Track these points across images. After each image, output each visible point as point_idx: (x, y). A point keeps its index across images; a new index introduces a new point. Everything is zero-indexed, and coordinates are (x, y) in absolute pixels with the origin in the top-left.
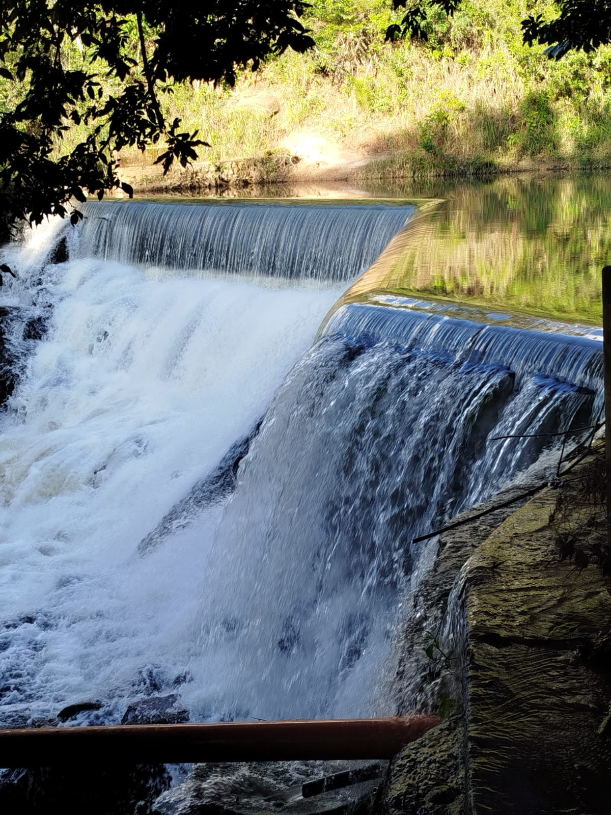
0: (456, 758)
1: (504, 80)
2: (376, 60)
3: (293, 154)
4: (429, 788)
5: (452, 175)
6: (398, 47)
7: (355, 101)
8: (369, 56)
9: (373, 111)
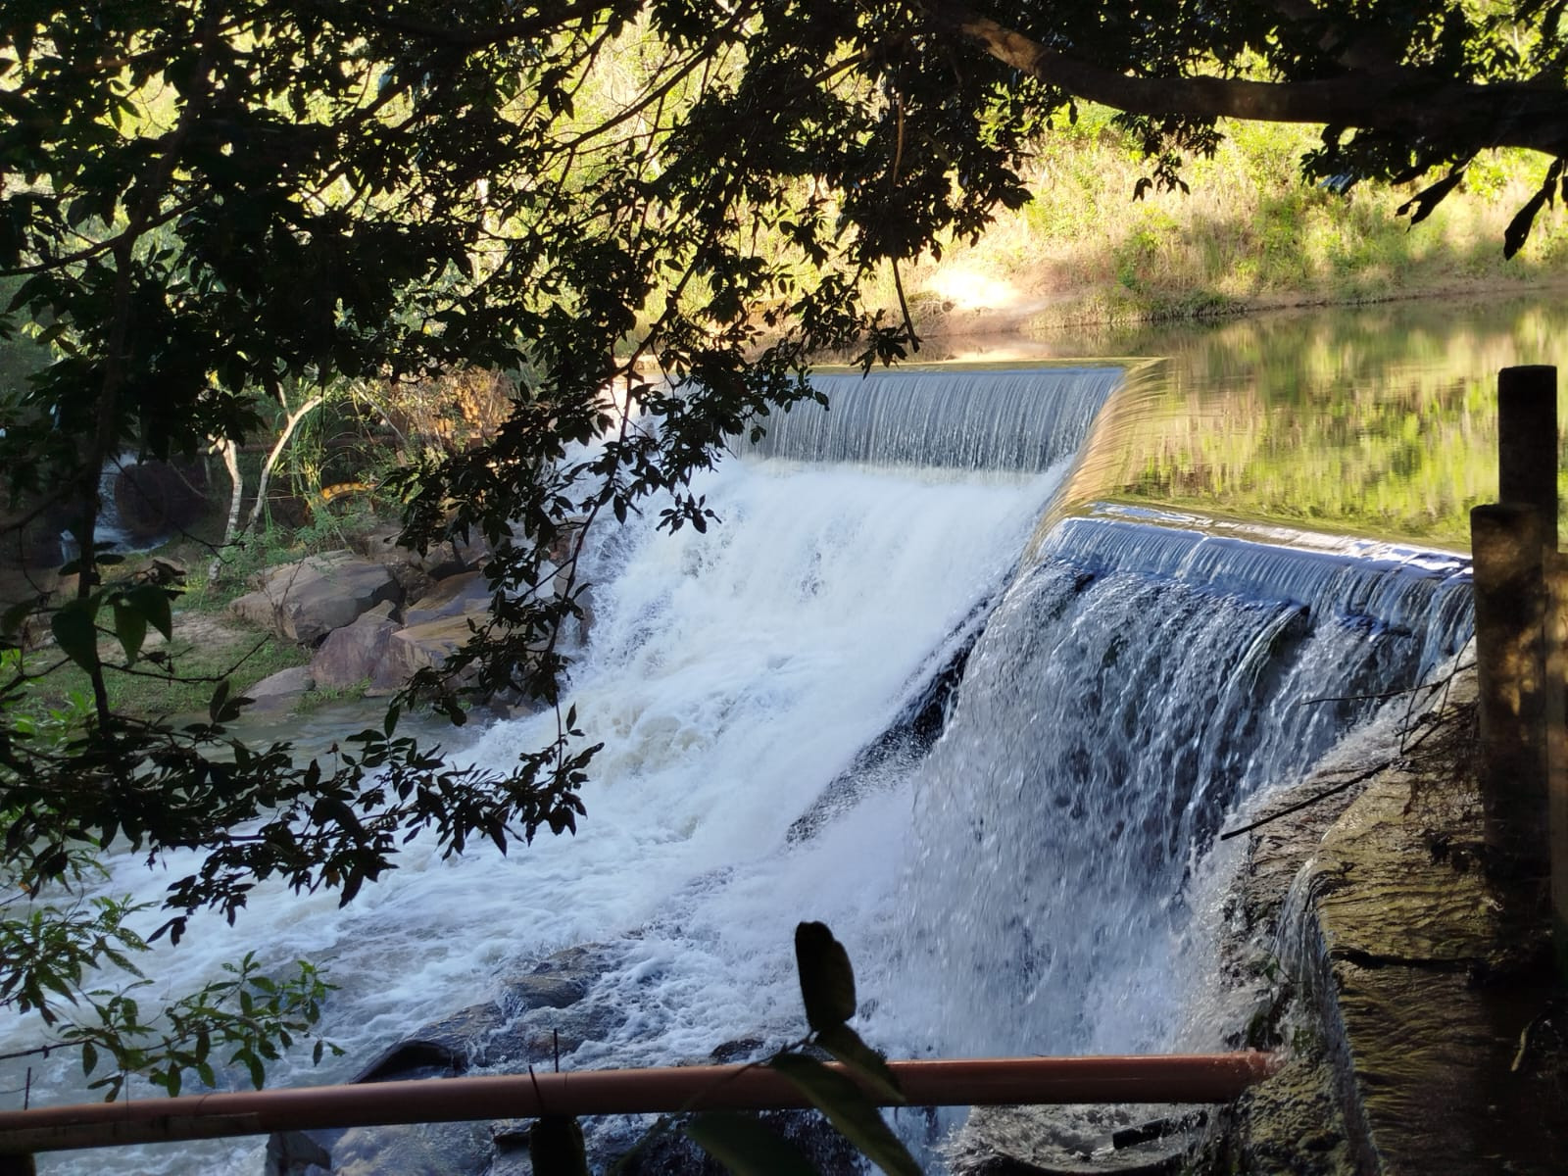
0: (1327, 1099)
1: (1231, 187)
2: (1053, 168)
3: (943, 298)
4: (1299, 1135)
5: (1164, 318)
6: (1083, 148)
7: (1026, 224)
8: (1044, 162)
9: (1051, 236)
